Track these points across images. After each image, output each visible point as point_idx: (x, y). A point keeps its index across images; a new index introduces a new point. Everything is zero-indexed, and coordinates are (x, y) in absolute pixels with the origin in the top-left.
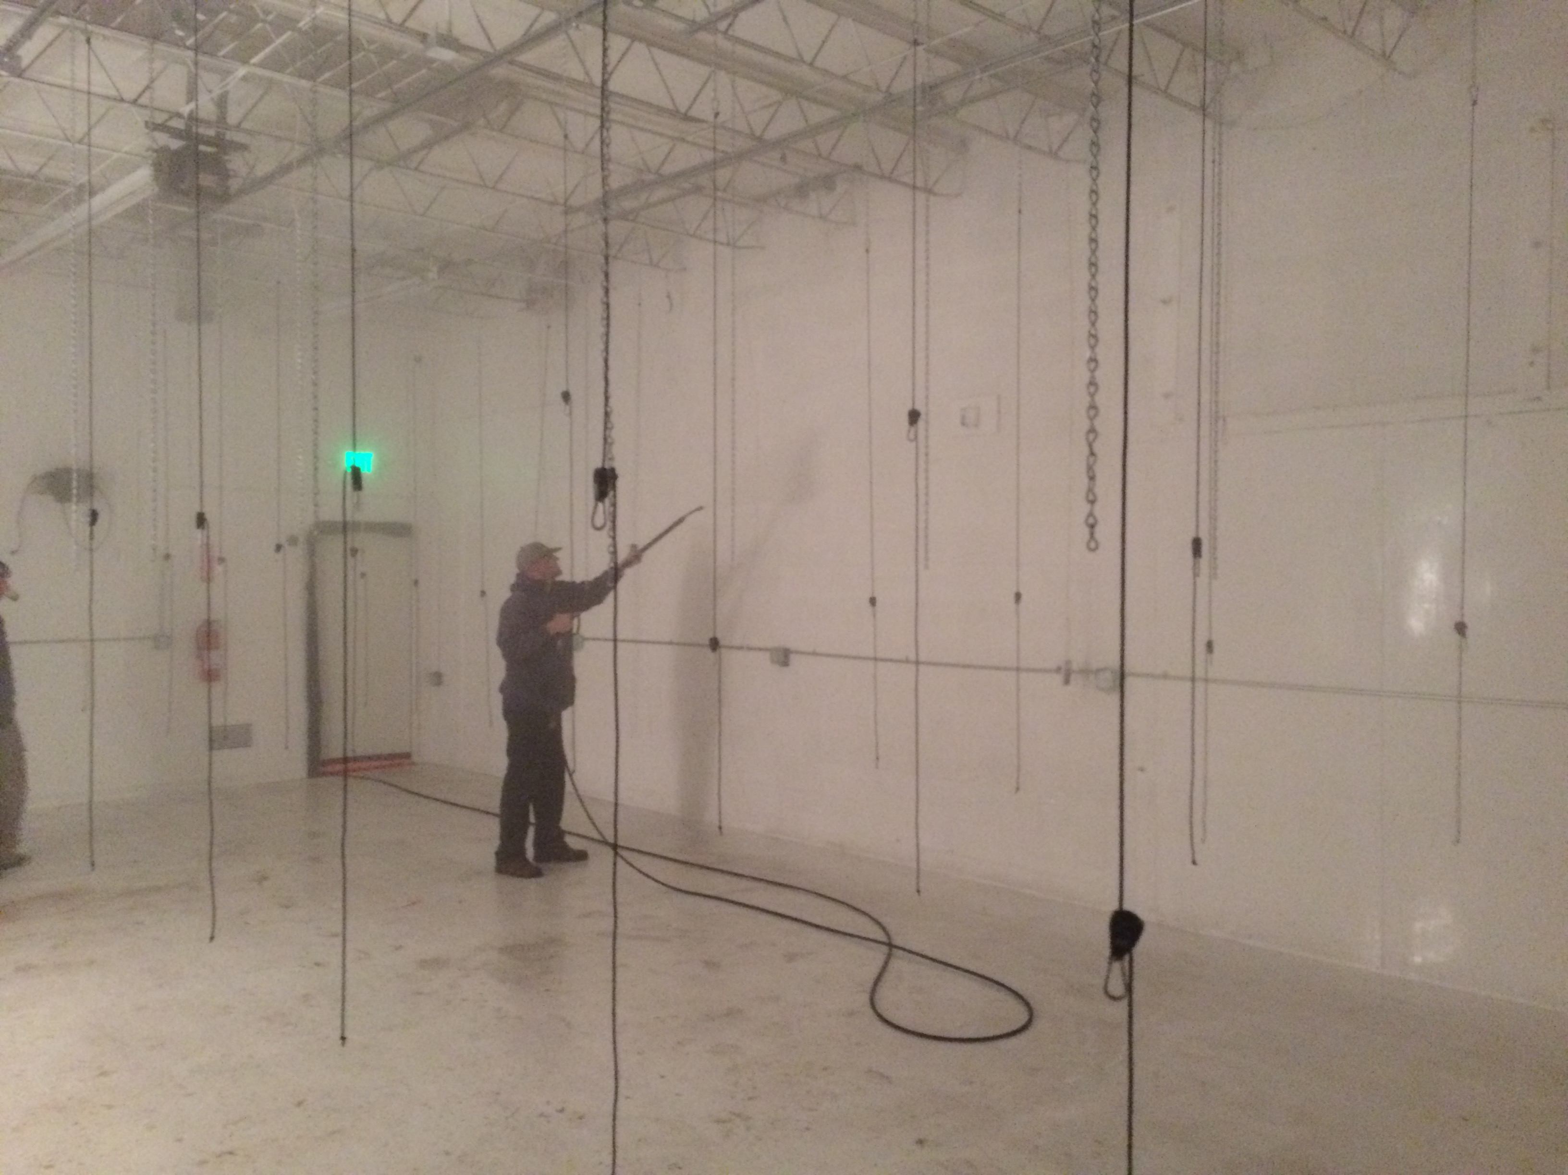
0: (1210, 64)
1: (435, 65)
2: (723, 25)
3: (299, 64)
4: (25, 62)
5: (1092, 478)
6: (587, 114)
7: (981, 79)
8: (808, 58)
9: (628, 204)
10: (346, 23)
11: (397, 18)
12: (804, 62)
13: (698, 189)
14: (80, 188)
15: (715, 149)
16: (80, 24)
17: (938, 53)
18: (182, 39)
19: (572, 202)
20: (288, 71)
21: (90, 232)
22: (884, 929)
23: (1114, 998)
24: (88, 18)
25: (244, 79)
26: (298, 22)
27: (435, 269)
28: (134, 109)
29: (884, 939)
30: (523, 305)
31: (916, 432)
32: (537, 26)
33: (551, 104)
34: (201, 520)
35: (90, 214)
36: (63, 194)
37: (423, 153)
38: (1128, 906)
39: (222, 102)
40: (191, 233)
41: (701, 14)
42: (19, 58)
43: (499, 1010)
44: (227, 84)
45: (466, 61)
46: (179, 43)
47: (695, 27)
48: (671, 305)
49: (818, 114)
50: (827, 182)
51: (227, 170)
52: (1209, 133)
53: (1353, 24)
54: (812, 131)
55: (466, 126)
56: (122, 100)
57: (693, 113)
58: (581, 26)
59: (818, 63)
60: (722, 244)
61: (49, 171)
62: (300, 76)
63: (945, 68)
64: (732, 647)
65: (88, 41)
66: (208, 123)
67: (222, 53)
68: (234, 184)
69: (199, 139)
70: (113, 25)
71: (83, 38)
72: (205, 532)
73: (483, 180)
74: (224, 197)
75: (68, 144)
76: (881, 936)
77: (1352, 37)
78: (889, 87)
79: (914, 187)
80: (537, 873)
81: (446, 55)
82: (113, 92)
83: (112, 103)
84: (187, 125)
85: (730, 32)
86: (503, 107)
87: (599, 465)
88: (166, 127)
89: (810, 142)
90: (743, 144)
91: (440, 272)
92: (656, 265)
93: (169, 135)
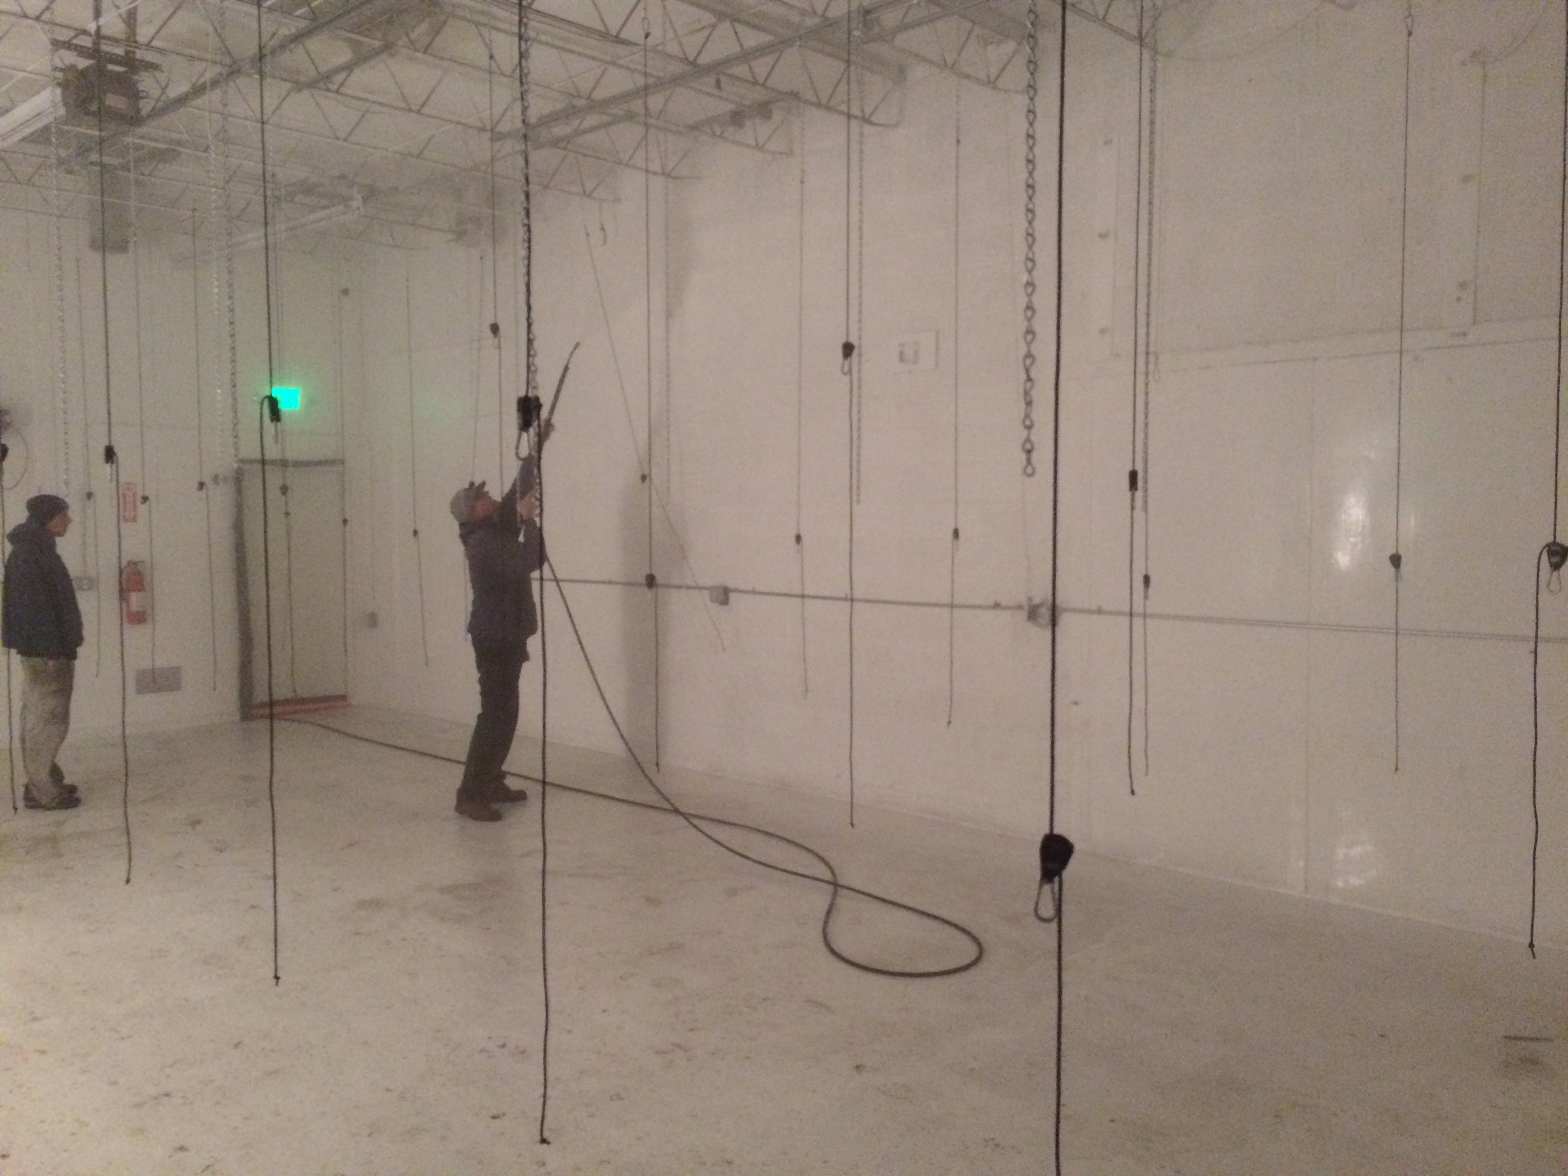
5: (1029, 404)
6: (512, 34)
7: (919, 4)
9: (559, 130)
13: (630, 117)
15: (646, 74)
19: (499, 128)
22: (830, 867)
23: (1044, 920)
27: (359, 197)
28: (38, 26)
30: (454, 238)
31: (850, 365)
33: (477, 24)
34: (110, 454)
37: (343, 75)
38: (1057, 831)
39: (131, 18)
43: (440, 948)
48: (605, 237)
49: (752, 39)
50: (763, 110)
51: (137, 91)
52: (1146, 61)
54: (747, 56)
55: (388, 47)
56: (26, 16)
57: (623, 35)
60: (653, 173)
64: (669, 586)
66: (115, 41)
68: (146, 107)
69: (107, 58)
72: (114, 465)
73: (407, 102)
74: (135, 120)
76: (827, 876)
78: (825, 11)
79: (849, 116)
82: (16, 9)
83: (13, 19)
84: (93, 42)
86: (423, 28)
87: (522, 393)
88: (73, 44)
89: (746, 67)
90: (676, 68)
91: (365, 200)
92: (589, 196)
93: (76, 53)
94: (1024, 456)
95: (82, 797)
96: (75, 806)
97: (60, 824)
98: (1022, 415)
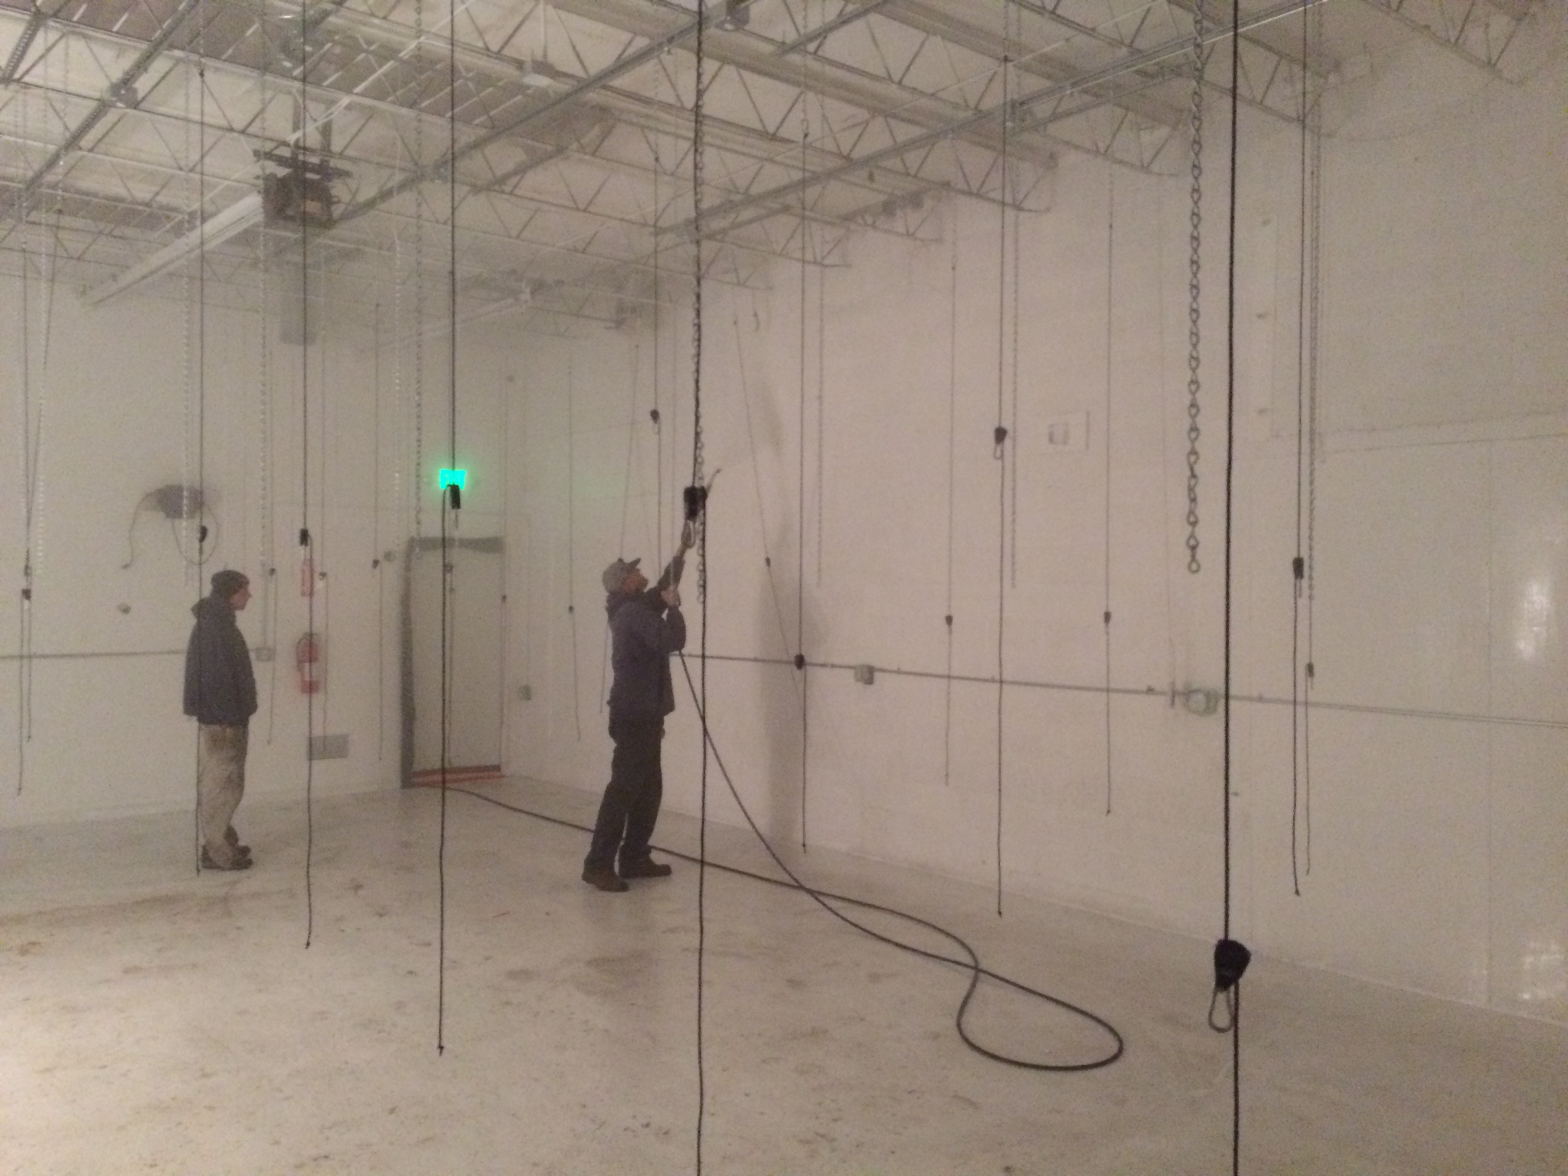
0: (1308, 74)
1: (529, 92)
2: (812, 47)
3: (400, 92)
4: (140, 95)
5: (1193, 500)
6: (678, 136)
7: (1072, 94)
8: (896, 77)
9: (716, 224)
10: (448, 53)
11: (495, 48)
12: (893, 82)
13: (786, 209)
14: (192, 215)
15: (804, 170)
16: (194, 57)
17: (1027, 68)
18: (291, 70)
19: (661, 224)
20: (390, 99)
21: (203, 257)
22: (970, 952)
23: (1220, 1030)
24: (202, 51)
25: (349, 108)
26: (400, 51)
27: (528, 290)
28: (242, 138)
29: (972, 963)
30: (613, 325)
31: (1002, 451)
32: (630, 51)
33: (643, 127)
34: (304, 537)
35: (202, 238)
36: (177, 220)
37: (517, 178)
38: (1232, 937)
39: (326, 131)
40: (298, 259)
41: (791, 37)
42: (135, 91)
43: (586, 1022)
44: (331, 114)
45: (564, 87)
46: (285, 74)
47: (785, 48)
48: (758, 323)
49: (905, 132)
50: (915, 200)
51: (331, 197)
52: (1308, 145)
53: (1456, 33)
54: (899, 150)
55: (560, 150)
56: (231, 130)
57: (783, 133)
58: (673, 51)
59: (906, 82)
60: (809, 262)
61: (162, 199)
62: (402, 105)
63: (1033, 83)
64: (816, 665)
65: (202, 75)
66: (312, 151)
67: (326, 83)
68: (337, 211)
69: (305, 167)
70: (224, 57)
71: (195, 71)
72: (308, 547)
73: (575, 202)
74: (328, 223)
75: (182, 173)
76: (968, 960)
77: (1456, 44)
78: (978, 104)
79: (1003, 204)
80: (624, 888)
81: (542, 81)
82: (223, 122)
83: (221, 133)
84: (293, 153)
85: (820, 53)
86: (596, 131)
87: (688, 483)
88: (274, 155)
89: (898, 161)
90: (832, 163)
91: (533, 293)
92: (743, 285)
93: (276, 163)
94: (1188, 552)
95: (254, 860)
96: (246, 868)
97: (233, 883)
98: (1187, 511)
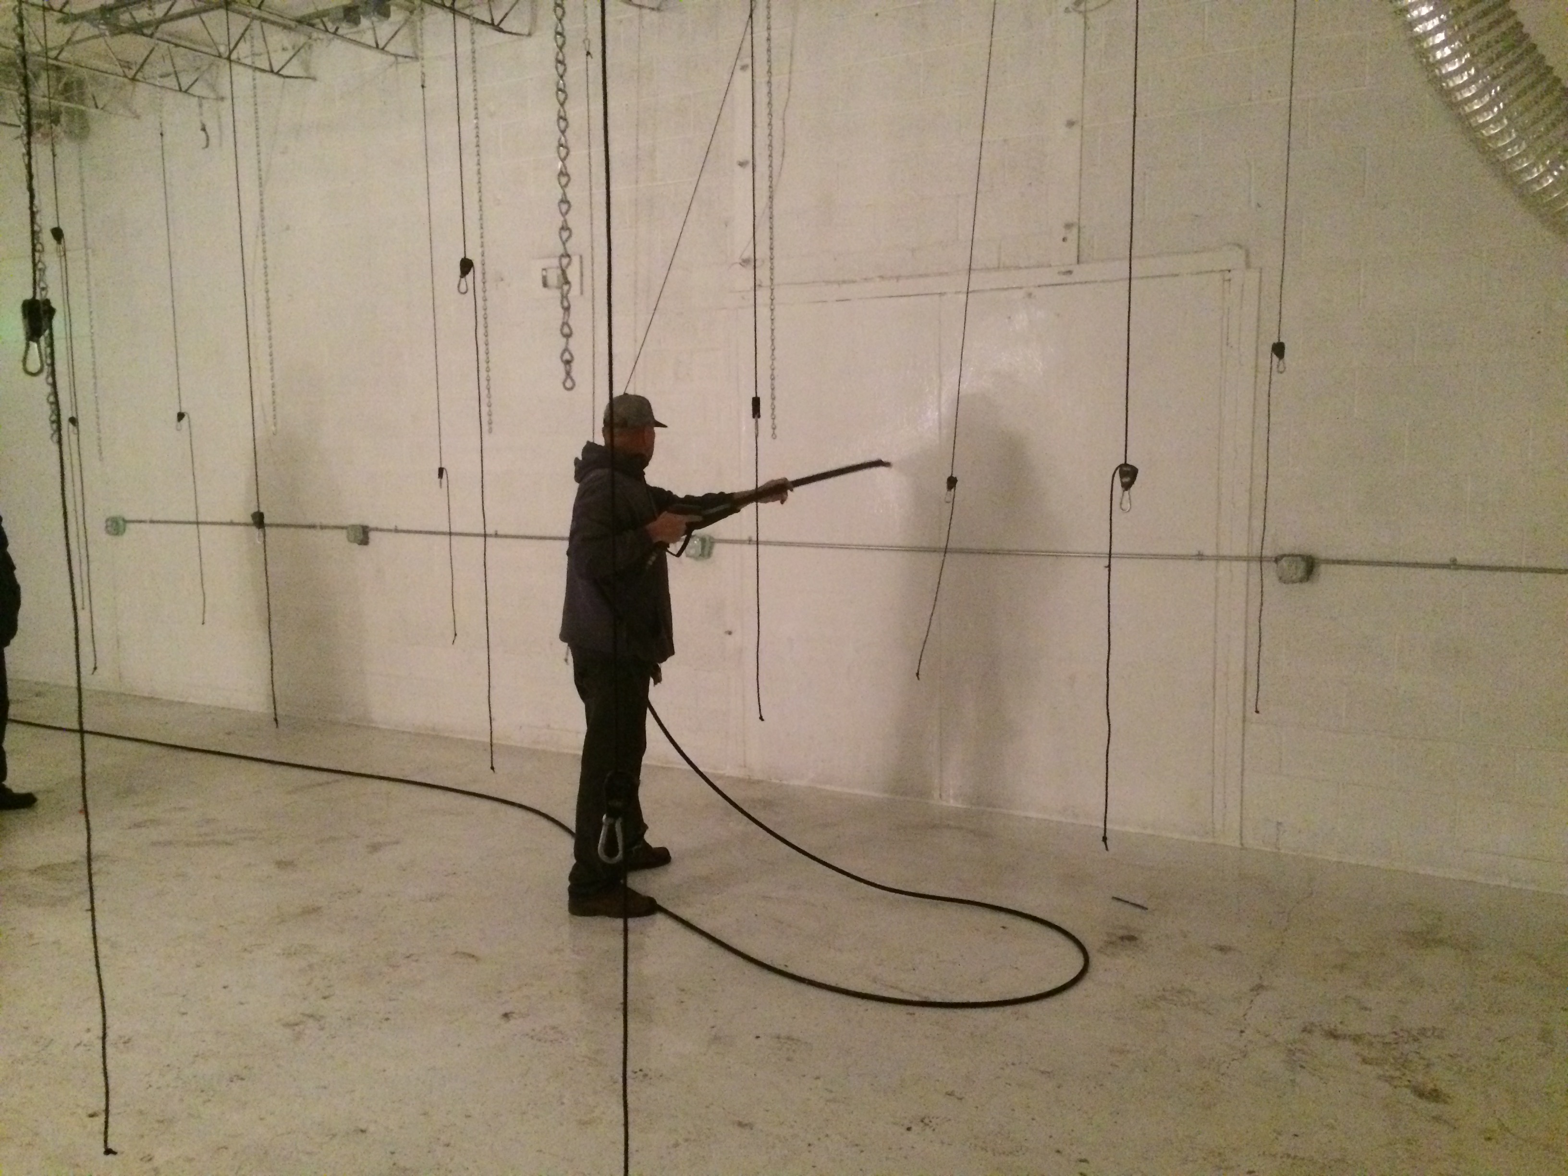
13: (227, 4)
50: (380, 7)
60: (264, 71)
64: (282, 525)
79: (482, 22)
87: (29, 295)
92: (186, 92)
94: (561, 367)
98: (560, 322)
